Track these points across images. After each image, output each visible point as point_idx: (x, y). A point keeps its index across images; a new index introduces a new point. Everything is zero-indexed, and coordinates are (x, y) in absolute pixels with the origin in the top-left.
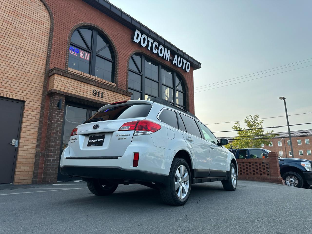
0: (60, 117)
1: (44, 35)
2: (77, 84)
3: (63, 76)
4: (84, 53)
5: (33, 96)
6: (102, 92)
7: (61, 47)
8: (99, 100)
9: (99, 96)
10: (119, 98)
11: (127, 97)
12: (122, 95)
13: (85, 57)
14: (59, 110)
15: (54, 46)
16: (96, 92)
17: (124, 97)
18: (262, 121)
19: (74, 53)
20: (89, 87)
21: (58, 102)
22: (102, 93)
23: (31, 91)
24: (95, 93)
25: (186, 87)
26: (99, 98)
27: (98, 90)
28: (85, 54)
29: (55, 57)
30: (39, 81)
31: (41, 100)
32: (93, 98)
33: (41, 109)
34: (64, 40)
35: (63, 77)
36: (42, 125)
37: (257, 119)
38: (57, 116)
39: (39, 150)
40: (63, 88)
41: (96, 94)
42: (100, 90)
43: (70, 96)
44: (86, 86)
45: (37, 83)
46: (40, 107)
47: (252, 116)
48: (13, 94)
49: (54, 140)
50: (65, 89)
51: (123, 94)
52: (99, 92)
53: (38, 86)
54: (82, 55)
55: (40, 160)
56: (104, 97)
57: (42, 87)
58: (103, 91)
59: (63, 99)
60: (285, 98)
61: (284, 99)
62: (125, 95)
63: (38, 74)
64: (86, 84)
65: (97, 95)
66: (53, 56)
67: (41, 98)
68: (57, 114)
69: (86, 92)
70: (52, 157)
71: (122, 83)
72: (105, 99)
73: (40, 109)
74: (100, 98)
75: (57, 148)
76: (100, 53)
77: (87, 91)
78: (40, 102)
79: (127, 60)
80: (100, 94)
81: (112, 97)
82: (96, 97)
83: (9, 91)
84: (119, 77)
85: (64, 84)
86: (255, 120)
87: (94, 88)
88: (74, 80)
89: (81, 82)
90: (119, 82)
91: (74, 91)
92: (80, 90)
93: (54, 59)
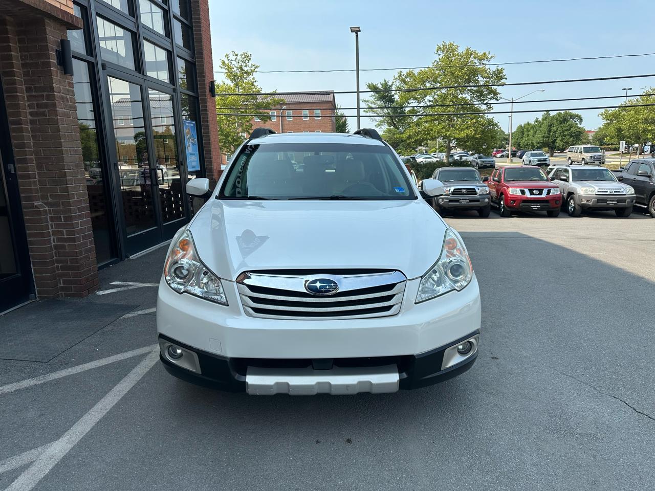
18: (257, 67)
37: (247, 61)
47: (237, 55)
61: (356, 31)
86: (242, 64)
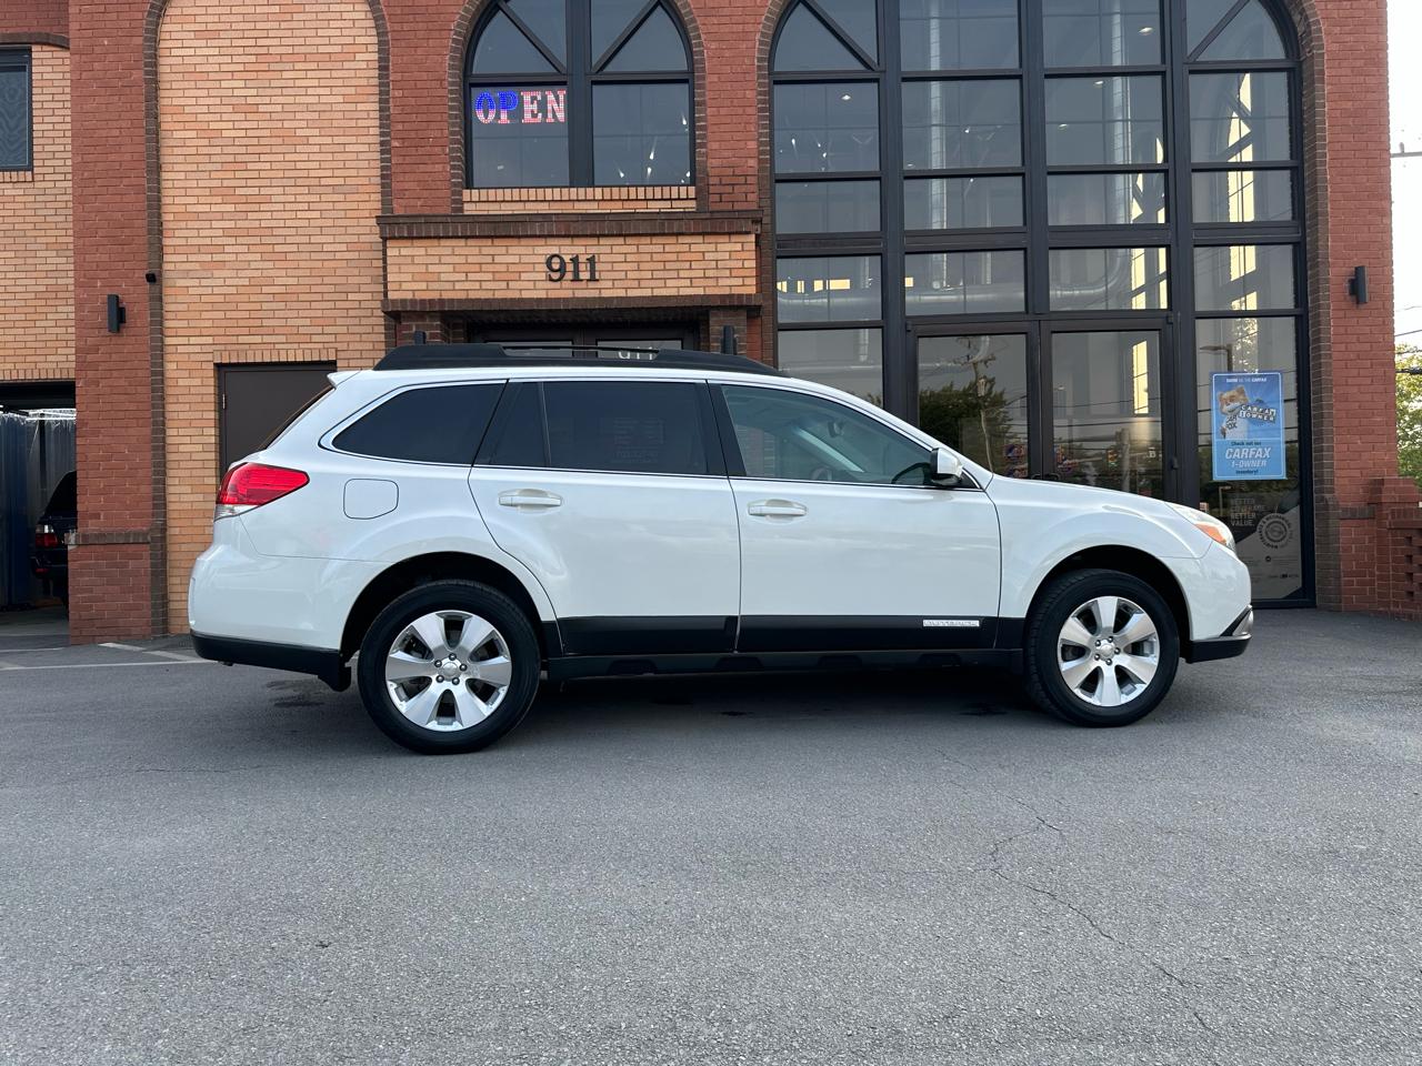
1: (361, 98)
2: (477, 251)
3: (414, 242)
4: (539, 98)
5: (357, 338)
6: (589, 257)
7: (424, 117)
8: (579, 294)
9: (576, 279)
10: (682, 257)
11: (734, 238)
12: (699, 239)
13: (545, 116)
15: (400, 127)
16: (563, 263)
17: (711, 247)
19: (498, 117)
20: (529, 250)
22: (591, 261)
23: (349, 321)
24: (557, 269)
26: (577, 285)
27: (568, 249)
28: (545, 97)
29: (408, 168)
30: (368, 280)
32: (553, 294)
34: (434, 84)
35: (416, 243)
40: (424, 286)
41: (562, 270)
44: (511, 250)
45: (363, 288)
48: (296, 346)
50: (432, 286)
51: (703, 234)
52: (575, 260)
53: (369, 297)
54: (532, 111)
56: (603, 275)
58: (594, 250)
59: (435, 327)
62: (718, 234)
63: (363, 255)
64: (514, 242)
65: (569, 276)
66: (399, 169)
67: (382, 338)
69: (516, 276)
71: (730, 172)
72: (610, 284)
74: (583, 284)
77: (520, 268)
80: (582, 267)
81: (643, 266)
82: (566, 284)
83: (283, 339)
84: (715, 146)
85: (423, 269)
87: (552, 248)
88: (462, 243)
89: (489, 242)
90: (717, 171)
91: (467, 286)
92: (490, 276)
93: (407, 176)
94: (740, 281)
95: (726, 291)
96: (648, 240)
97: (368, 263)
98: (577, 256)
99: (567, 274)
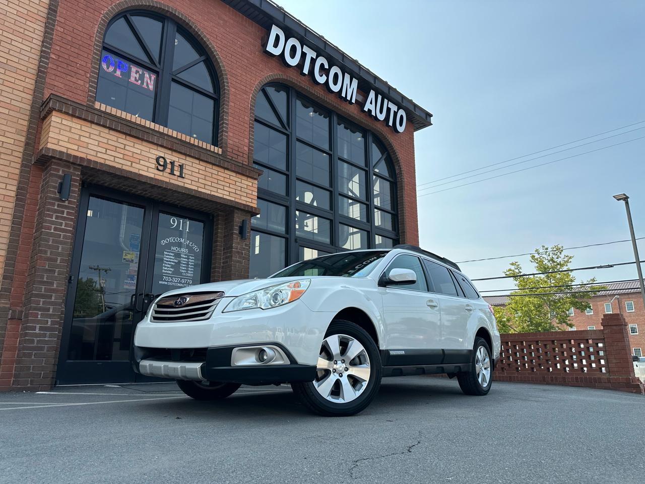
0: (65, 219)
1: (30, 19)
2: (115, 139)
3: (74, 118)
4: (141, 73)
6: (181, 164)
7: (76, 51)
8: (172, 181)
9: (172, 173)
10: (226, 180)
11: (249, 179)
12: (234, 174)
13: (142, 83)
14: (64, 201)
15: (58, 48)
16: (165, 162)
17: (239, 180)
18: (570, 258)
19: (115, 71)
20: (147, 149)
21: (60, 181)
22: (181, 167)
24: (161, 164)
25: (397, 167)
26: (171, 176)
27: (170, 157)
28: (143, 74)
29: (58, 74)
30: (14, 130)
31: (17, 177)
32: (157, 177)
33: (17, 199)
34: (85, 36)
36: (19, 240)
37: (559, 253)
38: (57, 217)
39: (6, 304)
40: (76, 147)
41: (165, 166)
42: (176, 159)
43: (92, 166)
44: (136, 146)
46: (13, 194)
47: (547, 249)
49: (45, 277)
50: (81, 149)
51: (237, 173)
52: (172, 163)
53: (12, 141)
54: (136, 78)
55: (9, 328)
56: (187, 176)
57: (23, 144)
58: (183, 162)
59: (77, 175)
60: (627, 198)
62: (243, 175)
63: (11, 113)
64: (139, 142)
65: (168, 170)
66: (54, 72)
67: (17, 172)
68: (56, 211)
69: (137, 161)
70: (39, 322)
71: (236, 149)
72: (189, 182)
73: (13, 200)
74: (175, 177)
75: (53, 298)
76: (183, 76)
77: (140, 157)
78: (15, 183)
79: (251, 95)
80: (176, 168)
81: (207, 178)
82: (166, 174)
84: (231, 134)
85: (77, 137)
86: (554, 256)
87: (161, 152)
88: (107, 131)
89: (124, 136)
90: (231, 146)
91: (105, 157)
92: (121, 156)
93: (57, 78)
94: (250, 200)
95: (244, 203)
96: (210, 166)
97: (15, 120)
98: (174, 161)
99: (167, 169)
